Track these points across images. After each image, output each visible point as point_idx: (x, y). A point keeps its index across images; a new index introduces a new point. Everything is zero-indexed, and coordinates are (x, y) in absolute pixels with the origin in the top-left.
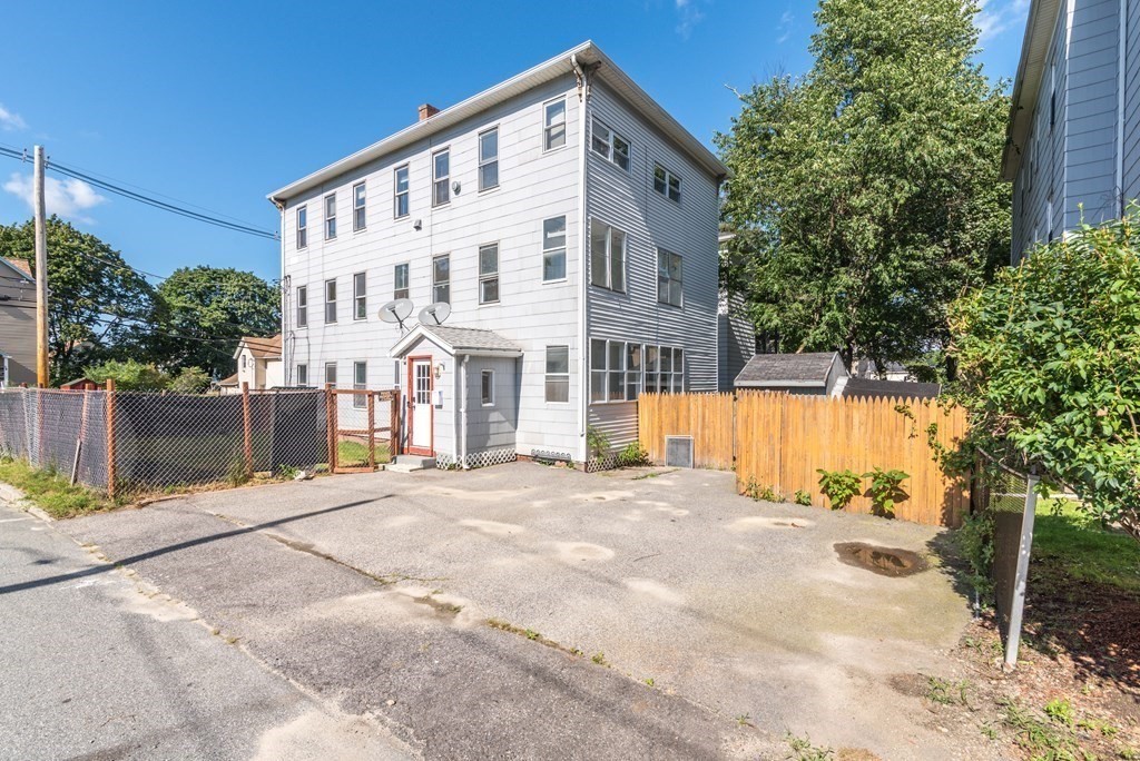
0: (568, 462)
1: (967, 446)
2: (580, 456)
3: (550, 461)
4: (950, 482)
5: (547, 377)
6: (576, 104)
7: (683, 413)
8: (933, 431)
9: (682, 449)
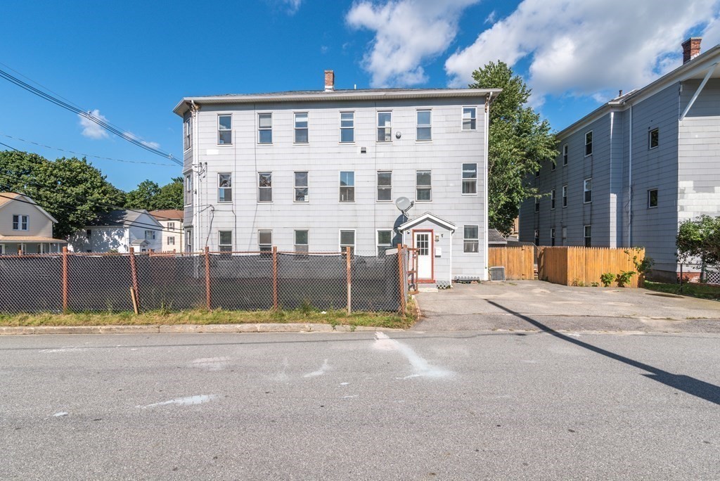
0: (478, 281)
1: (645, 263)
2: (486, 277)
3: (468, 282)
4: (640, 274)
5: (465, 241)
6: (483, 113)
7: (499, 256)
8: (635, 258)
9: (500, 272)
